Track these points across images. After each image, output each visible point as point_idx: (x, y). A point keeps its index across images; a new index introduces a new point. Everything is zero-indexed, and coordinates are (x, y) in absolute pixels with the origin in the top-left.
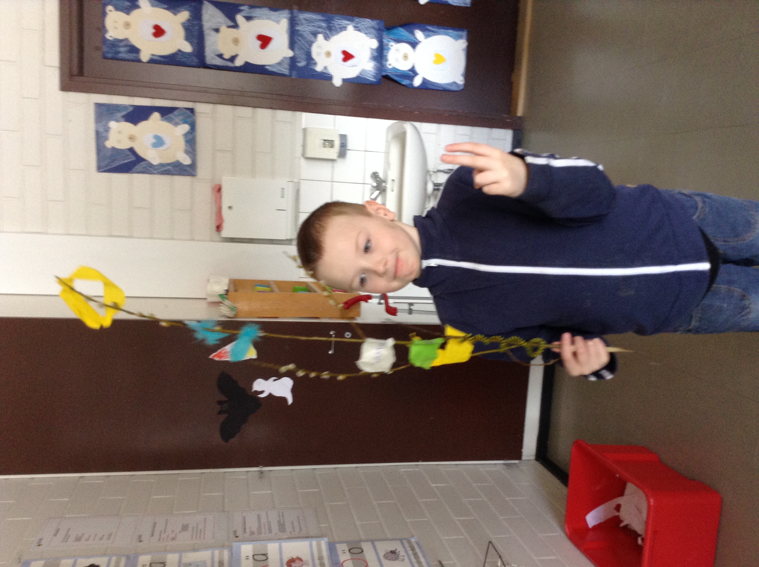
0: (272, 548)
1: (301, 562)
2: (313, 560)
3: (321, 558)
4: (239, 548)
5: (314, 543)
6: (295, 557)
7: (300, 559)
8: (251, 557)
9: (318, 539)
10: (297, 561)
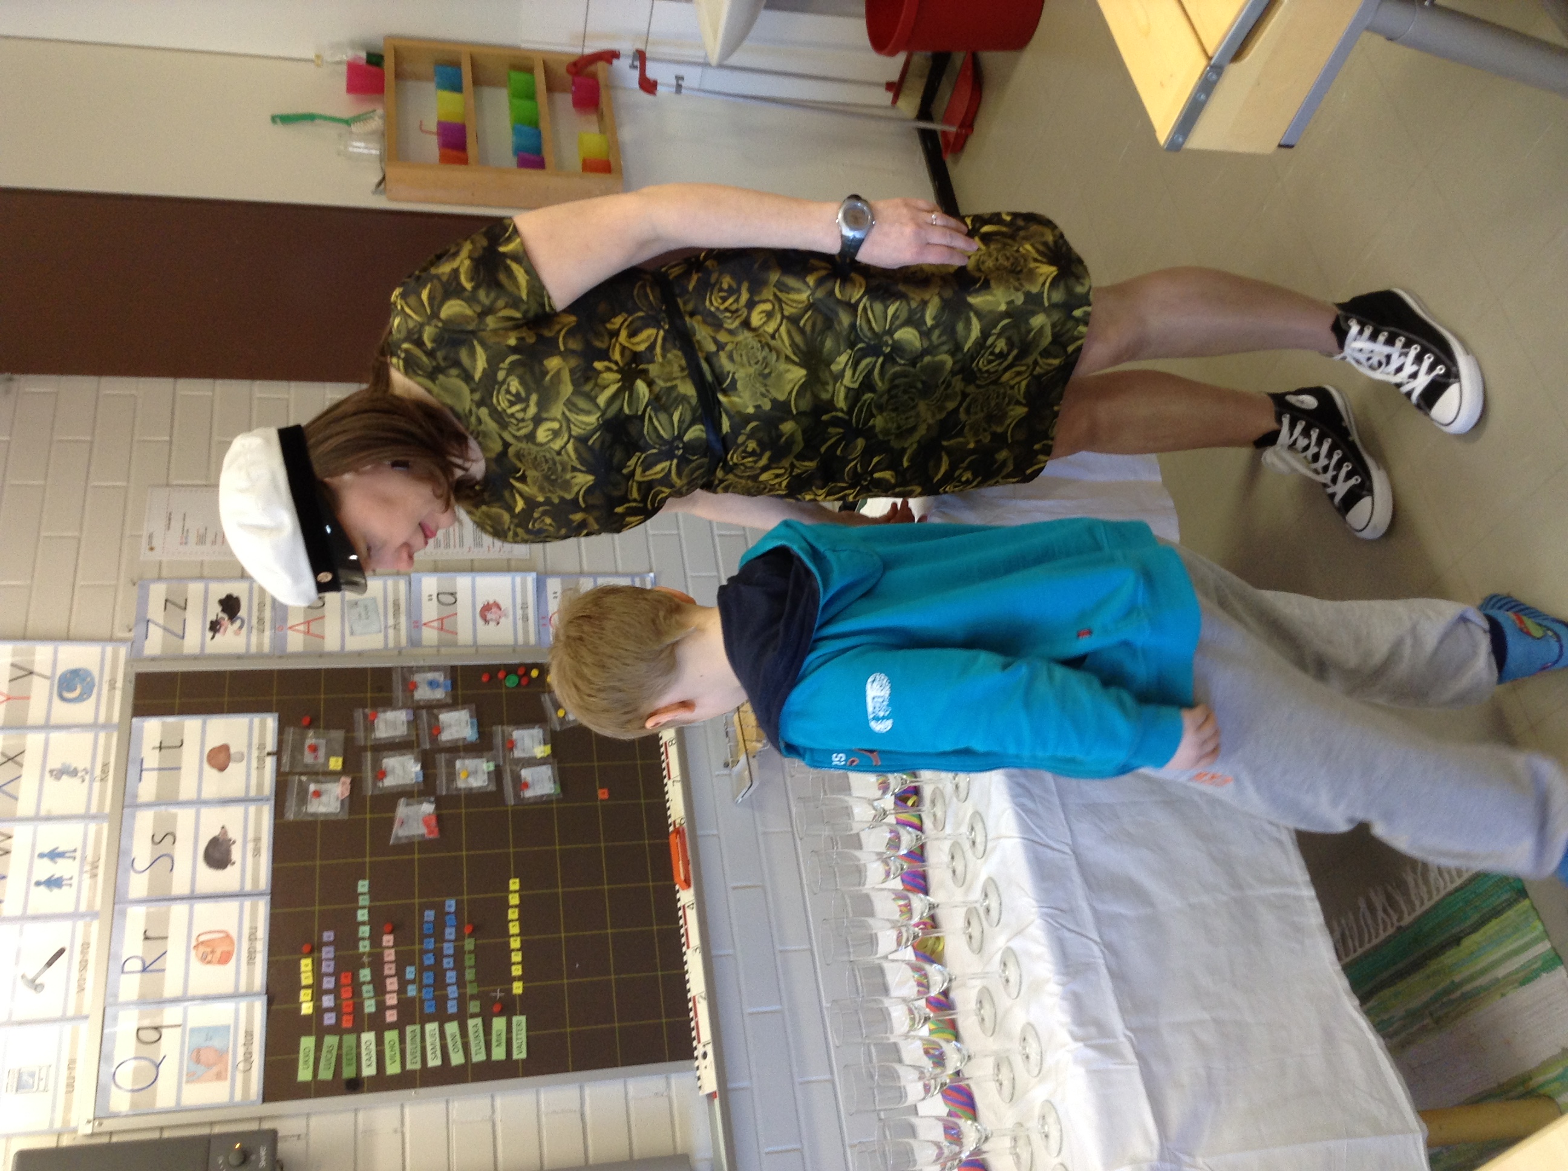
0: (463, 583)
1: (499, 612)
2: (514, 606)
3: (524, 607)
4: (420, 581)
5: (518, 579)
6: (491, 602)
7: (499, 607)
8: (435, 597)
9: (523, 574)
10: (494, 609)
